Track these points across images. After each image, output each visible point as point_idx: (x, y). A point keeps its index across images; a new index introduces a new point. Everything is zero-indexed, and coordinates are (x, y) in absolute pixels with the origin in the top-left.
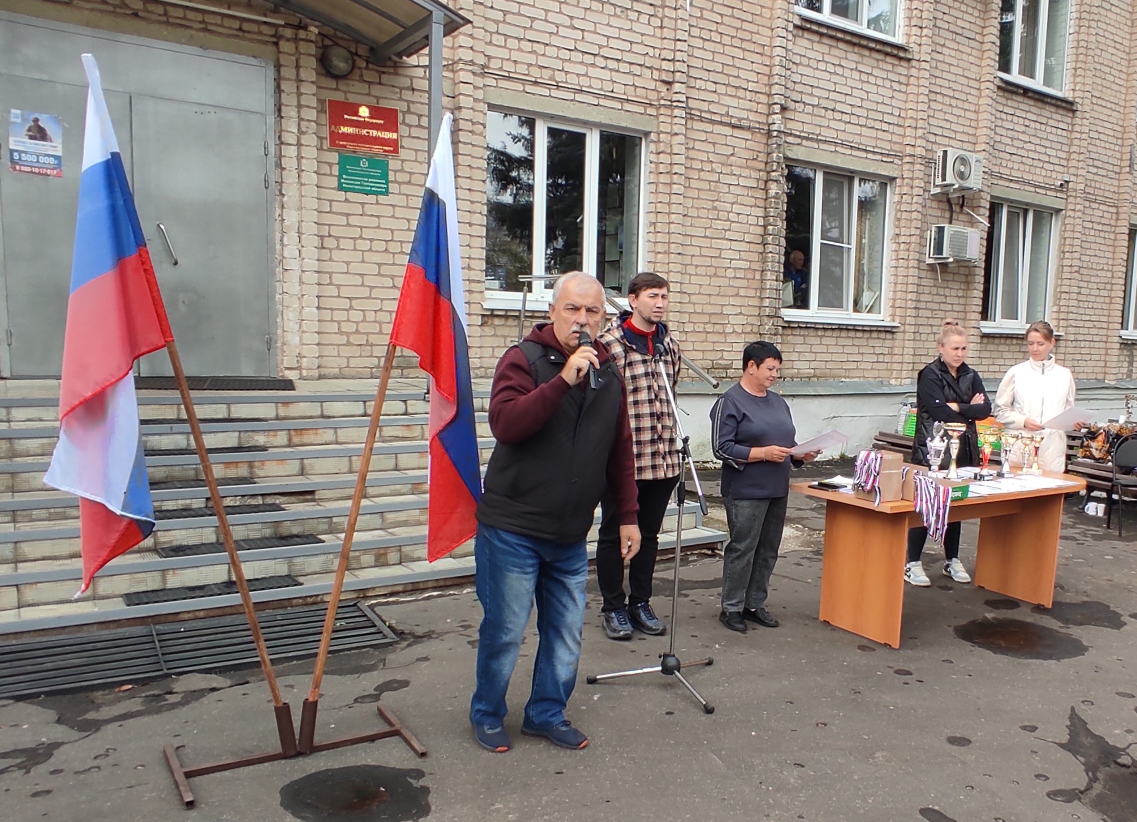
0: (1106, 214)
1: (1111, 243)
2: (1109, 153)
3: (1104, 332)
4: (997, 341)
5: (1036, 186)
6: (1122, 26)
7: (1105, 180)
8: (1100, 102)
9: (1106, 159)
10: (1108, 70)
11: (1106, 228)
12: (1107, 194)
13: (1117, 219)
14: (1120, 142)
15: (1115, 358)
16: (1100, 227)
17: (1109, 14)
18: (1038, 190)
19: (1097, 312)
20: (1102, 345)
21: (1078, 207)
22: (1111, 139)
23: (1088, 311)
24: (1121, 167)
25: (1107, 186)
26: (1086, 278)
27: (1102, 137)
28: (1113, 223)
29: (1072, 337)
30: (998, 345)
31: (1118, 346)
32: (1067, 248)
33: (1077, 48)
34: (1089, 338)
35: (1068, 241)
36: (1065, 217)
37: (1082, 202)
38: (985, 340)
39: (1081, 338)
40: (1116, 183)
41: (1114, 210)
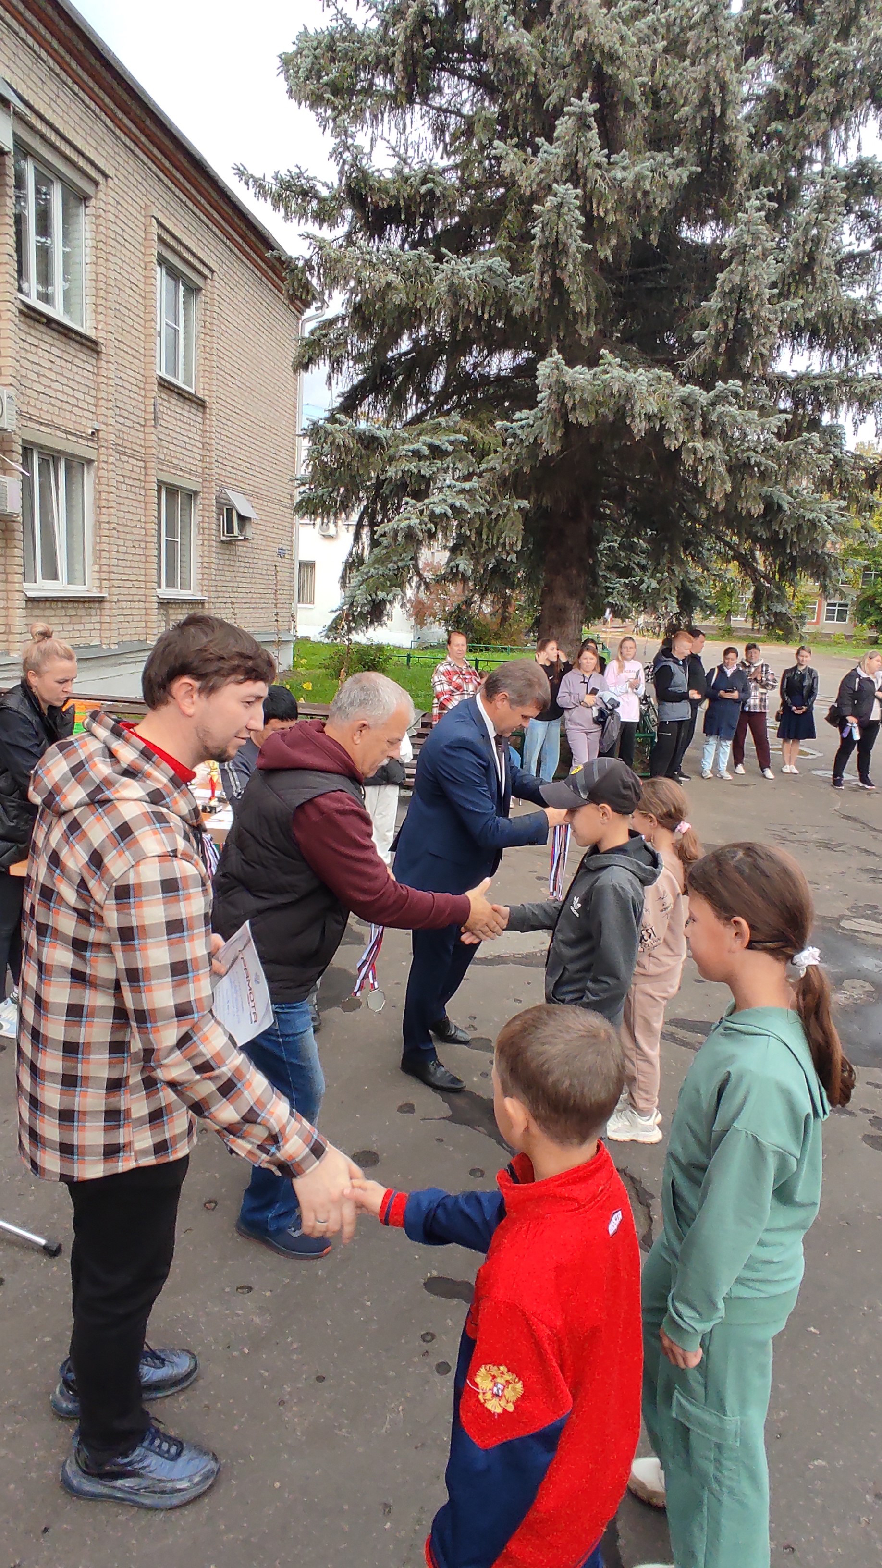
0: (135, 469)
1: (142, 499)
2: (134, 403)
3: (142, 591)
4: (41, 605)
5: (67, 432)
6: (136, 267)
7: (133, 432)
8: (122, 346)
9: (131, 410)
10: (126, 312)
11: (137, 483)
12: (135, 447)
13: (146, 474)
14: (142, 392)
15: (154, 618)
16: (131, 482)
17: (123, 249)
18: (69, 437)
19: (135, 571)
20: (142, 605)
21: (111, 459)
22: (134, 389)
23: (128, 571)
24: (146, 420)
25: (135, 438)
26: (122, 535)
27: (126, 384)
28: (142, 478)
29: (115, 599)
30: (44, 609)
31: (156, 605)
32: (104, 503)
33: (96, 281)
34: (130, 598)
35: (104, 496)
36: (98, 469)
37: (114, 453)
38: (30, 605)
39: (122, 598)
40: (141, 435)
41: (141, 464)
